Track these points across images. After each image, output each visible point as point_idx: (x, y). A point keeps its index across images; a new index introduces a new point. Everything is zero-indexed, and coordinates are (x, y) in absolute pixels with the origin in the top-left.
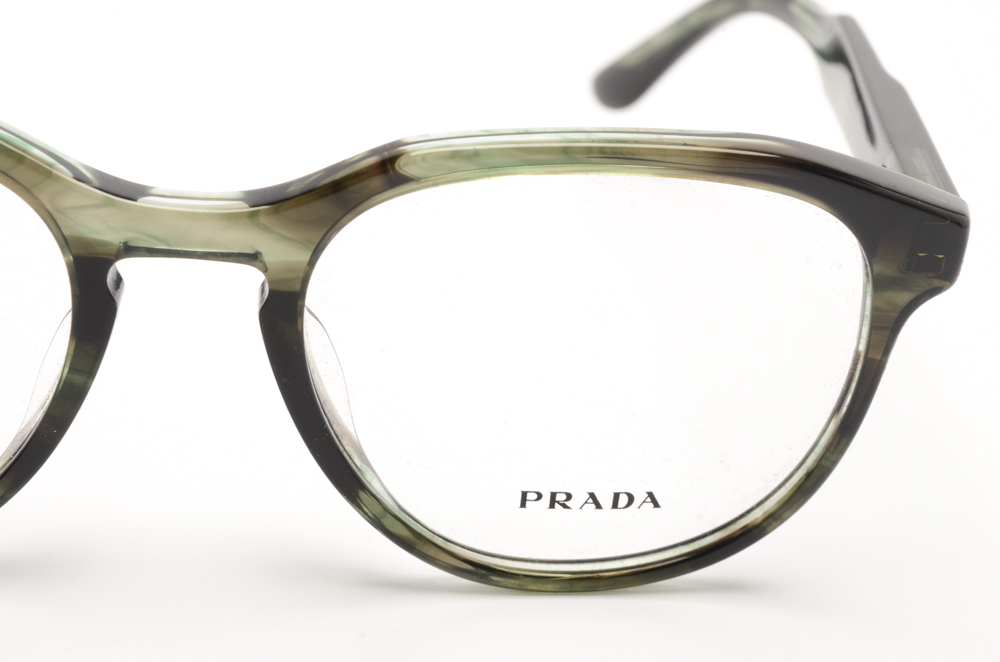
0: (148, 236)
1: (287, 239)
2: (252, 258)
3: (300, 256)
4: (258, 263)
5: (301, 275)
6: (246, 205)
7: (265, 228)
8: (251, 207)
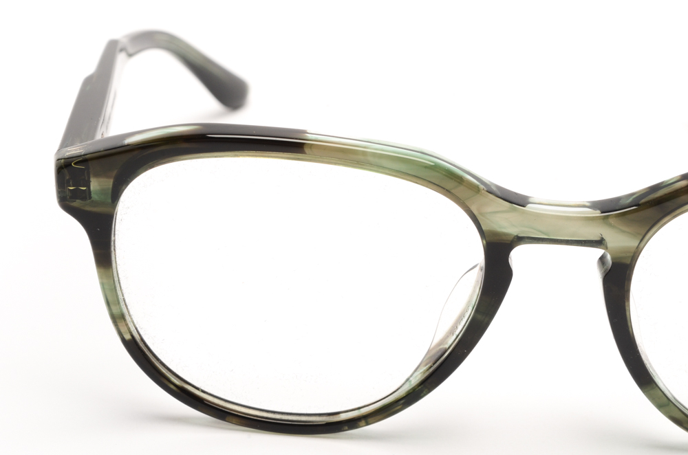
0: (537, 230)
1: (624, 232)
2: (599, 243)
3: (632, 243)
4: (602, 246)
5: (632, 254)
6: (599, 212)
7: (610, 225)
8: (602, 213)
